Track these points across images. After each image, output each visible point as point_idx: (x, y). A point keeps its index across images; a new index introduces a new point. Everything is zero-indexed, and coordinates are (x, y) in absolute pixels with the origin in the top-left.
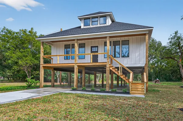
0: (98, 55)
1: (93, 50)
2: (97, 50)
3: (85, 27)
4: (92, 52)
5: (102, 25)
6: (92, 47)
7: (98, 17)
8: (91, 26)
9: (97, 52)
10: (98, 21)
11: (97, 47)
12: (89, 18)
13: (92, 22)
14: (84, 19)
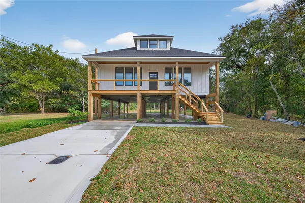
0: (157, 82)
1: (151, 77)
2: (156, 77)
3: (141, 49)
4: (150, 78)
5: (162, 49)
6: (150, 73)
7: (156, 40)
8: (149, 49)
9: (157, 78)
10: (157, 44)
11: (157, 73)
12: (147, 40)
13: (150, 44)
14: (141, 40)
